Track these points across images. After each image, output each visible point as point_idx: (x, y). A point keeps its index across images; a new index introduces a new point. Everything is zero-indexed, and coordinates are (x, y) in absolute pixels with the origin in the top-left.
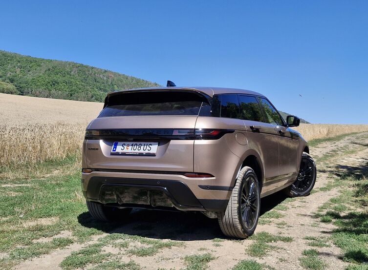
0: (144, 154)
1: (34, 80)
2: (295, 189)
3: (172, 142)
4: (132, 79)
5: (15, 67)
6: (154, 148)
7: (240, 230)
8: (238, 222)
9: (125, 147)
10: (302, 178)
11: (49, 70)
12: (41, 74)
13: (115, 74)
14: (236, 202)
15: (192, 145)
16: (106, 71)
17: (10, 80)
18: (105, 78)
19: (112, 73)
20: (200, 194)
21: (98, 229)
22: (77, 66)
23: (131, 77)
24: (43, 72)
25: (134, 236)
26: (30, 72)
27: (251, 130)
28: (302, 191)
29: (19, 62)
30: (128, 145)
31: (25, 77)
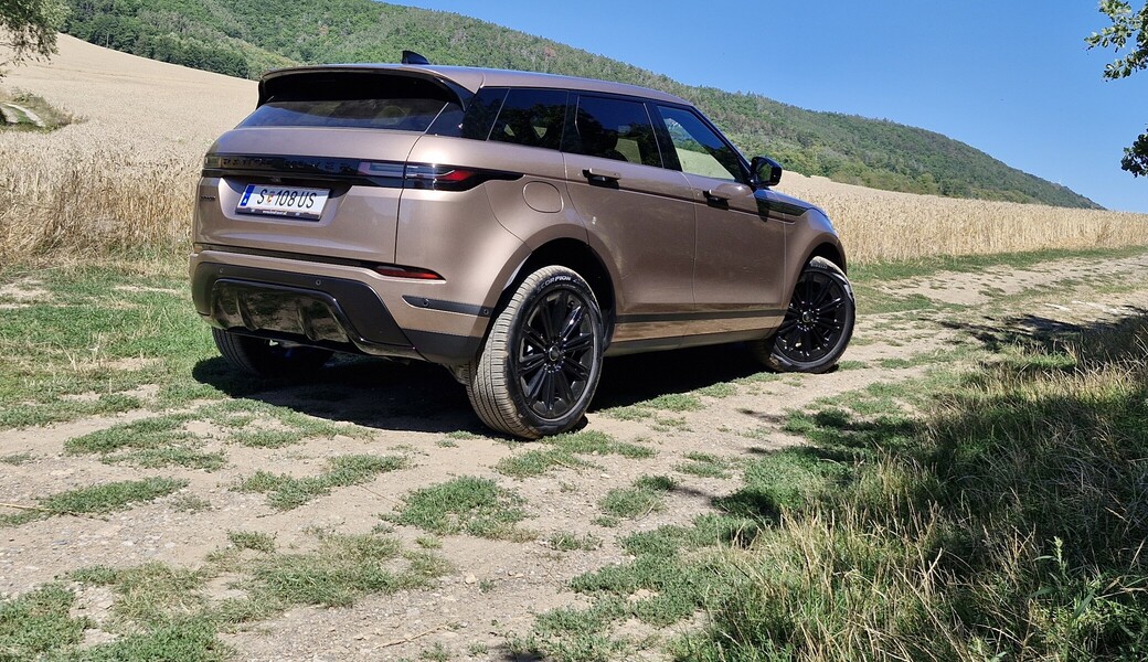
0: (297, 214)
1: (360, 57)
2: (785, 352)
3: (355, 190)
4: (604, 62)
5: (316, 22)
6: (318, 203)
7: (513, 415)
8: (506, 396)
9: (266, 197)
10: (808, 325)
11: (398, 31)
12: (377, 43)
13: (560, 48)
14: (503, 345)
15: (395, 199)
16: (536, 41)
17: (302, 53)
18: (533, 59)
19: (552, 45)
20: (406, 317)
21: (217, 388)
22: (467, 24)
23: (602, 57)
24: (382, 36)
25: (279, 408)
26: (352, 37)
27: (586, 179)
28: (807, 360)
29: (328, 9)
30: (272, 194)
31: (339, 47)
